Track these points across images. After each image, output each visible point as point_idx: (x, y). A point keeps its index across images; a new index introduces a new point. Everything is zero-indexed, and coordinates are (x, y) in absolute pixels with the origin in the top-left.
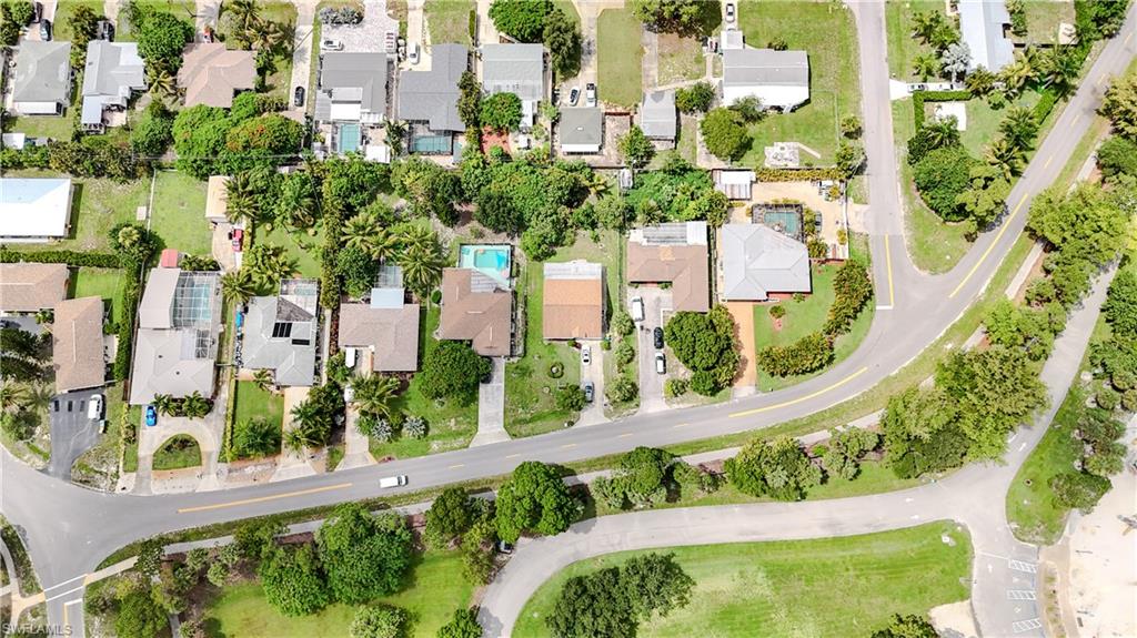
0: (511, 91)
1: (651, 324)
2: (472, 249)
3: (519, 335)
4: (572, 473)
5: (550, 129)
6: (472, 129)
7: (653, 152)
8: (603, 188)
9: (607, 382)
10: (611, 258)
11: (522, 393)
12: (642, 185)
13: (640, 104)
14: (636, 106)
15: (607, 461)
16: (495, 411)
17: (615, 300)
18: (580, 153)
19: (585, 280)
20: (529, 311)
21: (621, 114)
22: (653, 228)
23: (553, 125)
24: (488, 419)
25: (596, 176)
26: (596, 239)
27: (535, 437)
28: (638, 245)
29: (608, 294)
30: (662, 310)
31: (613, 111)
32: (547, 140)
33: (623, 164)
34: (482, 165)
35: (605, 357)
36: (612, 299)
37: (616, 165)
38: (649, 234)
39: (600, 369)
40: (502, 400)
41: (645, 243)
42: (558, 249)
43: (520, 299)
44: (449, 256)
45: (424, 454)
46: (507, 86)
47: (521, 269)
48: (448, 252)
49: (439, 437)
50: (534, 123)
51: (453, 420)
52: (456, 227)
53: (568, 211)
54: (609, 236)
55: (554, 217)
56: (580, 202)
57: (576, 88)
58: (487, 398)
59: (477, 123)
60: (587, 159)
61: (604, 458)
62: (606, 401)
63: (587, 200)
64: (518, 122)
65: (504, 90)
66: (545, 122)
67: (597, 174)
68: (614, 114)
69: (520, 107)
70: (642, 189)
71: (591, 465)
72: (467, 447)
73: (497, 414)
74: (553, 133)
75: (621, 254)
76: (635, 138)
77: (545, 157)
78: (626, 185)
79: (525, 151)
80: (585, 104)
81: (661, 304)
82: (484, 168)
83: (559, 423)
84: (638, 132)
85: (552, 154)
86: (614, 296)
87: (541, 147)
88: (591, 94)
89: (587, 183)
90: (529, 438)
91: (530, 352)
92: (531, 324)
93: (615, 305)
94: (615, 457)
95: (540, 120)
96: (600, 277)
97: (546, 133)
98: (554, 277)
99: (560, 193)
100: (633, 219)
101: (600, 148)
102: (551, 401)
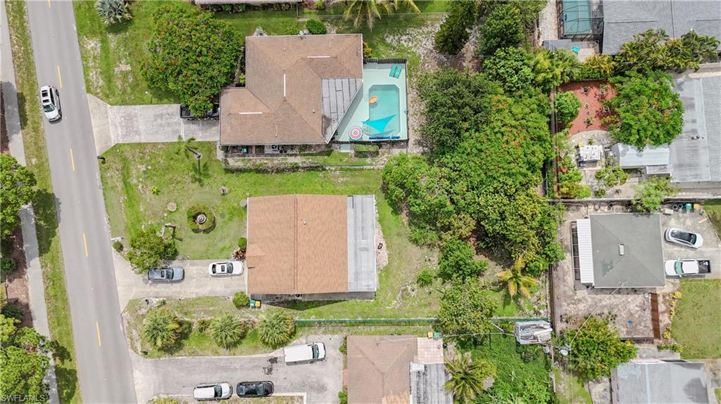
0: (686, 127)
1: (279, 377)
2: (401, 82)
3: (258, 160)
4: (43, 250)
5: (617, 198)
6: (607, 67)
7: (586, 379)
8: (513, 292)
9: (184, 306)
10: (392, 306)
11: (168, 169)
12: (525, 360)
13: (677, 356)
14: (674, 349)
15: (60, 304)
16: (142, 128)
17: (321, 315)
18: (575, 251)
19: (345, 264)
20: (300, 175)
21: (655, 320)
22: (443, 382)
23: (628, 204)
24: (129, 119)
25: (534, 281)
26: (424, 281)
27: (101, 192)
28: (412, 354)
29: (329, 302)
30: (304, 395)
31: (662, 307)
32: (597, 194)
33: (560, 326)
34: (540, 78)
35: (225, 298)
36: (320, 308)
37: (558, 312)
38: (432, 374)
39: (205, 291)
40: (161, 138)
41: (415, 368)
42: (404, 217)
43: (320, 160)
44: (387, 45)
45: (81, 28)
46: (695, 119)
47: (368, 160)
48: (395, 44)
49: (105, 49)
50: (627, 170)
51: (129, 68)
52: (435, 54)
53: (465, 231)
54: (430, 304)
55: (450, 207)
56: (486, 250)
57: (700, 240)
58: (161, 116)
59: (618, 72)
60: (567, 262)
61: (65, 301)
62: (155, 301)
63: (492, 264)
64: (627, 142)
65: (686, 116)
66: (630, 189)
67: (539, 284)
68: (655, 310)
69: (657, 142)
70: (516, 359)
71: (55, 282)
72: (88, 91)
73: (137, 133)
74: (610, 204)
75: (399, 324)
76: (612, 350)
77: (564, 190)
78: (521, 333)
79: (573, 156)
80: (670, 257)
81: (314, 394)
82: (534, 84)
83: (122, 227)
84: (624, 355)
85: (569, 201)
86: (327, 312)
87: (583, 183)
88: (692, 268)
89: (519, 264)
90: (99, 183)
91: (233, 179)
92: (279, 178)
93: (310, 315)
94: (66, 317)
95: (633, 180)
96: (352, 289)
97: (609, 191)
98: (350, 211)
99: (494, 216)
100: (463, 345)
101: (588, 286)
102: (155, 214)
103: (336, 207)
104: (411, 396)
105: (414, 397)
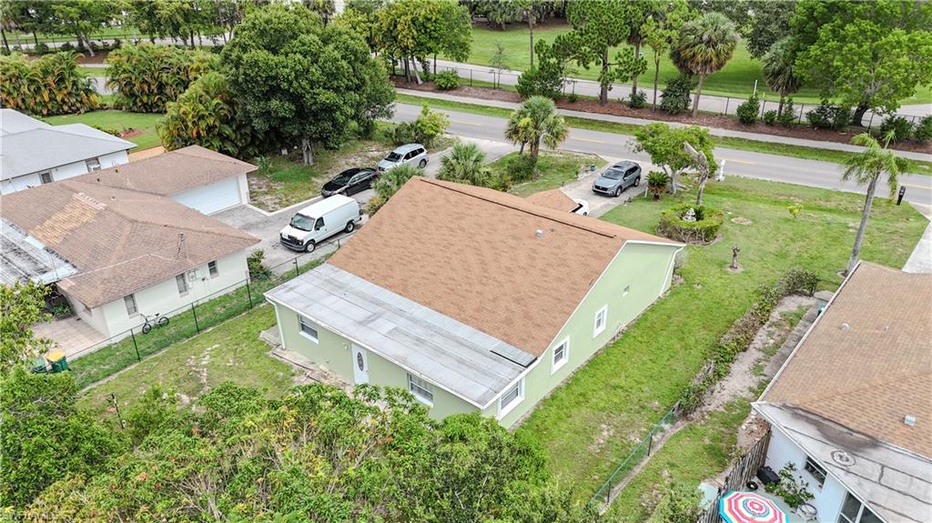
98: (491, 343)
103: (527, 316)
104: (40, 246)
105: (34, 249)
